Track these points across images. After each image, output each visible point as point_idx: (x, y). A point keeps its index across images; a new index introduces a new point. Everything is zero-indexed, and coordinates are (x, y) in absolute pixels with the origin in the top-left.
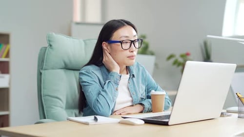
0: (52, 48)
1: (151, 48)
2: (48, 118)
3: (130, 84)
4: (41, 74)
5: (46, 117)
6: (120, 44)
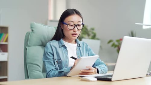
3: (78, 51)
5: (29, 77)
6: (67, 26)
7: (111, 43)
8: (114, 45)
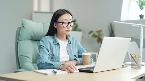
1: (79, 27)
2: (22, 69)
4: (18, 43)
5: (21, 68)
6: (62, 24)
7: (92, 34)
8: (94, 36)
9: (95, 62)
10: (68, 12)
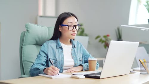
0: (28, 32)
1: (86, 32)
2: (26, 75)
3: (73, 51)
4: (22, 48)
6: (67, 27)
7: (99, 39)
8: (101, 41)
9: (102, 68)
10: (74, 15)
